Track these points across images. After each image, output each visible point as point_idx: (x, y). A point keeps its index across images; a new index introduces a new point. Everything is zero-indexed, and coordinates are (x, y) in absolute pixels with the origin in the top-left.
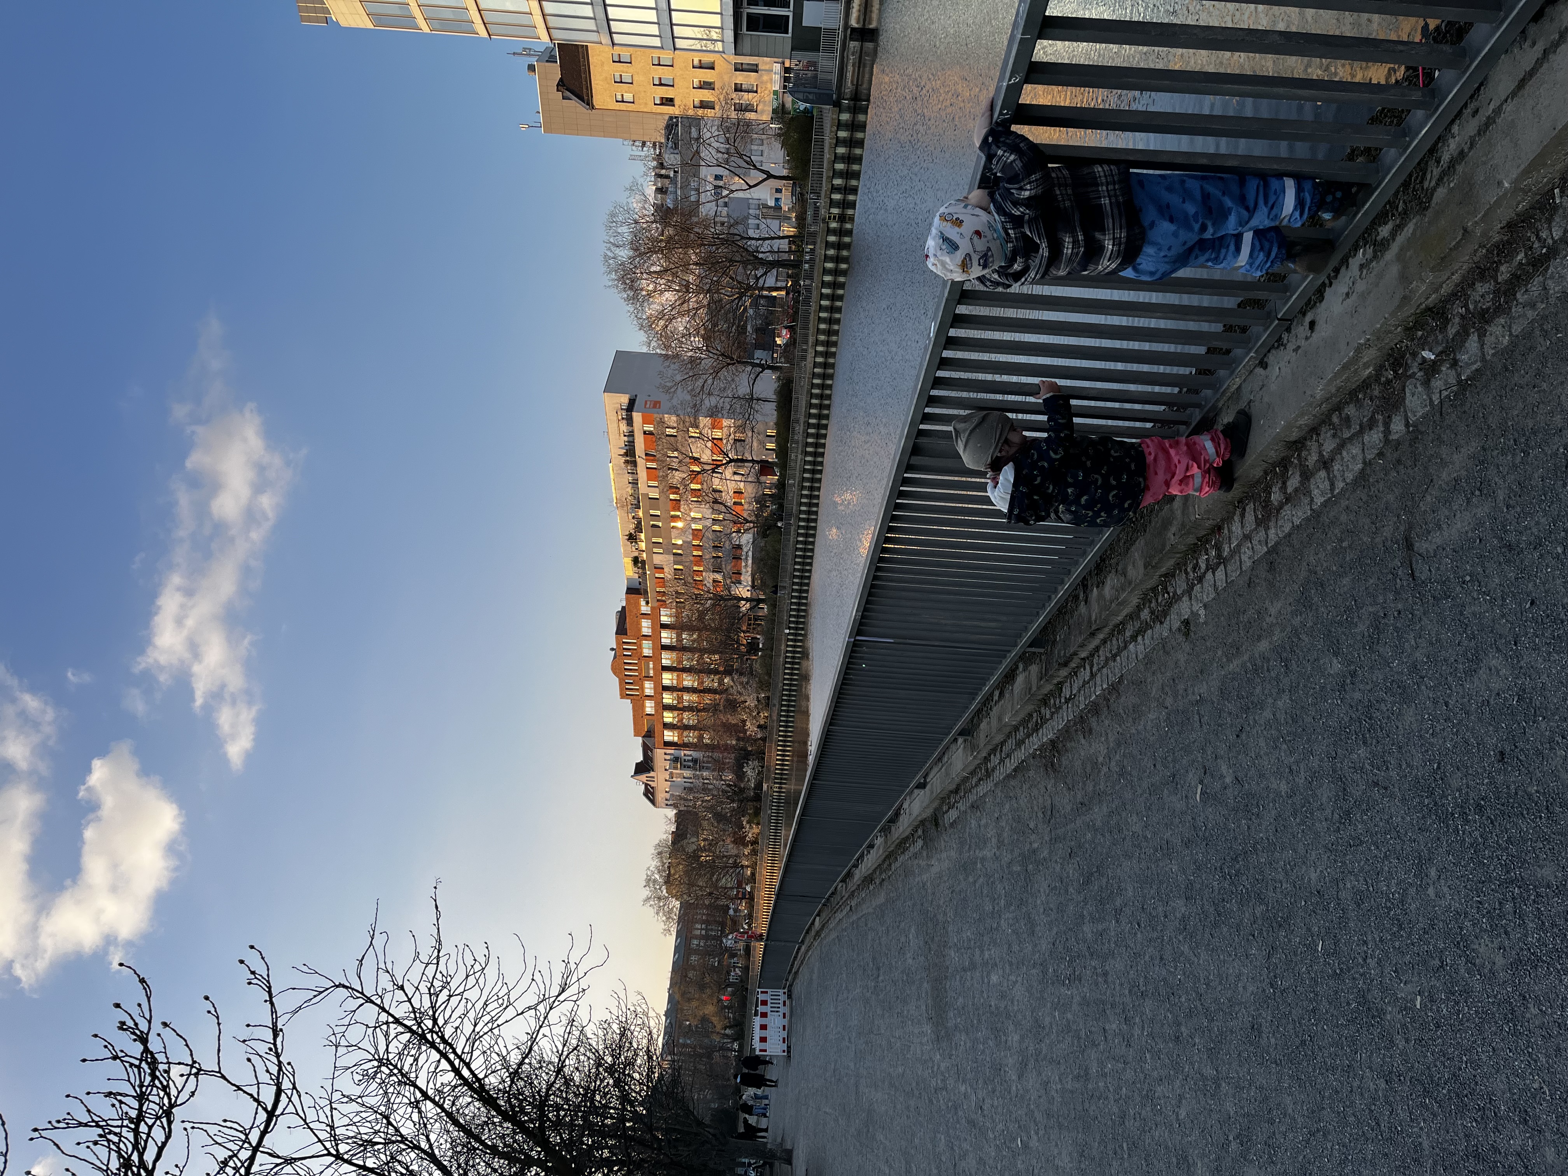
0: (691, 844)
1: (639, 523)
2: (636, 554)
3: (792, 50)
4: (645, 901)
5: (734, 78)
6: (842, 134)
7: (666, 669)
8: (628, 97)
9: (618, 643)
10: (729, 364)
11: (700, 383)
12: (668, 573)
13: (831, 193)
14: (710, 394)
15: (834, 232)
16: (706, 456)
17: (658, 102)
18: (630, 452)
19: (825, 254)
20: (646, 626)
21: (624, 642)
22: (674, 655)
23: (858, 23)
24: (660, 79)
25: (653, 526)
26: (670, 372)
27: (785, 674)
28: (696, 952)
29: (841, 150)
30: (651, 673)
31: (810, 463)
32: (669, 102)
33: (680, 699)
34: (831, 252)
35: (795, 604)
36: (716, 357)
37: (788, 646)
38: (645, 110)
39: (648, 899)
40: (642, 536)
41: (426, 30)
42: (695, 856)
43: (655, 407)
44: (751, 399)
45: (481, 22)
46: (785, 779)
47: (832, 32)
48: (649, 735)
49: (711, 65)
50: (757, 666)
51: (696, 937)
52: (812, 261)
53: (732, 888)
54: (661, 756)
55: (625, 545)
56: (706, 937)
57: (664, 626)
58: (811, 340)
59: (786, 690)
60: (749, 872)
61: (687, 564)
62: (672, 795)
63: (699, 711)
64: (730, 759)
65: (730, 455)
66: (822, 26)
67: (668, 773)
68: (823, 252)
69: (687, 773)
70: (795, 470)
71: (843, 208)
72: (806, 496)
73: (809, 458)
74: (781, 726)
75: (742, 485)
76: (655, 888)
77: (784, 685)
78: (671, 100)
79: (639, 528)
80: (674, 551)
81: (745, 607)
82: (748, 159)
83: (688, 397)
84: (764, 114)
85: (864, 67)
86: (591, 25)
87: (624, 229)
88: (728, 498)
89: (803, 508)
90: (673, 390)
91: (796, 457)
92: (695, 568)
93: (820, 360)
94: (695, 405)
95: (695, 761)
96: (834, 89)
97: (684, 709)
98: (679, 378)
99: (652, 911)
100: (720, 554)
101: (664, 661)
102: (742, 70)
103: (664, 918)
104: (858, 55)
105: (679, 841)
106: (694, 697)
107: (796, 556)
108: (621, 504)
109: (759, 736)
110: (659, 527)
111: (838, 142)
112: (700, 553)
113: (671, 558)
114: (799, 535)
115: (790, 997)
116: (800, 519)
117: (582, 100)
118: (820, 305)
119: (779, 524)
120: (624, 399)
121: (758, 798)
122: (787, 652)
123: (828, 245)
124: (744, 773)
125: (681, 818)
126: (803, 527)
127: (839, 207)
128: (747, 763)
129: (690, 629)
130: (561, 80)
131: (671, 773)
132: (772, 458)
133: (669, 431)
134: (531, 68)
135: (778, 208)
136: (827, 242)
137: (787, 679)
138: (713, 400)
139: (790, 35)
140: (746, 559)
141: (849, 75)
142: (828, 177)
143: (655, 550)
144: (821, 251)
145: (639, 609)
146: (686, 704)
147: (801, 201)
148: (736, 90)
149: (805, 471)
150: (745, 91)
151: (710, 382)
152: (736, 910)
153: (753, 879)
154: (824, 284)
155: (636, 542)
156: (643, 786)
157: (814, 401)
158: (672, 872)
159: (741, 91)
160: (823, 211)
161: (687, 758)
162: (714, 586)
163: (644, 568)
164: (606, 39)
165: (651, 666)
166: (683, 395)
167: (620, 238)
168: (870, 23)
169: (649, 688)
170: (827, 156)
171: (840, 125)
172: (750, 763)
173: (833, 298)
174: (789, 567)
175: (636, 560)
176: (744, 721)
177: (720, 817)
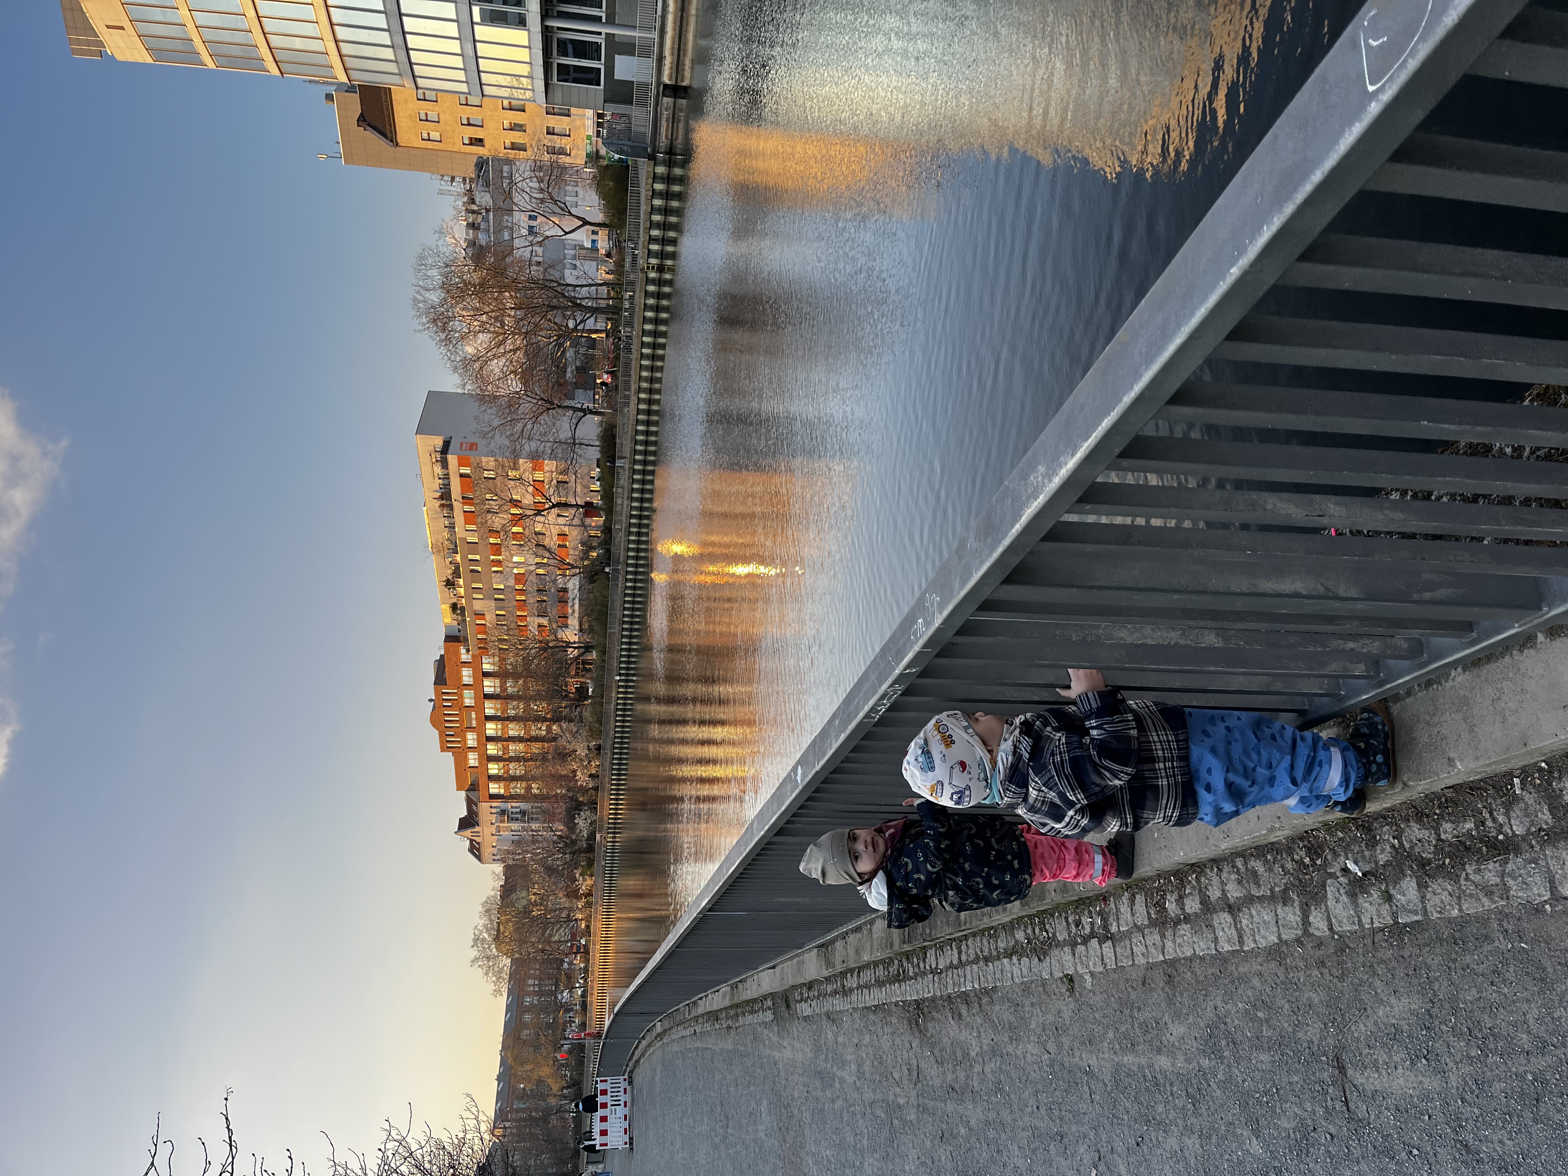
0: (522, 898)
1: (457, 568)
2: (455, 600)
3: (605, 102)
4: (473, 961)
5: (545, 121)
6: (658, 187)
7: (489, 718)
8: (435, 135)
9: (436, 694)
10: (548, 409)
11: (519, 426)
12: (490, 619)
13: (649, 243)
14: (529, 439)
15: (653, 282)
16: (528, 500)
17: (467, 142)
18: (445, 495)
19: (645, 304)
20: (467, 675)
21: (443, 693)
22: (498, 704)
23: (670, 79)
24: (468, 119)
25: (472, 571)
26: (487, 418)
27: (617, 721)
28: (529, 1010)
29: (657, 202)
30: (474, 723)
31: (636, 508)
32: (479, 142)
33: (506, 749)
34: (651, 301)
35: (625, 650)
36: (535, 401)
37: (618, 693)
38: (453, 150)
39: (476, 959)
40: (461, 581)
41: (211, 65)
42: (527, 912)
43: (471, 449)
44: (574, 443)
45: (272, 59)
46: (619, 828)
47: (645, 86)
48: (473, 788)
49: (521, 108)
50: (587, 714)
51: (529, 994)
52: (632, 310)
53: (567, 942)
54: (485, 809)
55: (442, 592)
56: (540, 994)
57: (486, 675)
58: (634, 387)
59: (618, 737)
60: (583, 926)
61: (510, 609)
62: (500, 850)
63: (526, 760)
64: (561, 808)
65: (553, 500)
66: (634, 80)
67: (495, 826)
68: (643, 301)
69: (515, 826)
70: (622, 516)
71: (662, 258)
72: (634, 542)
73: (635, 504)
74: (613, 775)
75: (566, 529)
76: (484, 948)
77: (616, 732)
78: (481, 140)
79: (457, 573)
80: (496, 596)
81: (572, 653)
82: (563, 206)
83: (507, 442)
84: (578, 158)
85: (679, 122)
86: (392, 68)
87: (434, 272)
88: (552, 541)
89: (631, 554)
90: (490, 435)
91: (622, 502)
92: (519, 613)
93: (642, 407)
94: (515, 450)
95: (523, 813)
96: (649, 142)
97: (511, 759)
98: (496, 423)
99: (480, 972)
100: (545, 598)
101: (487, 711)
102: (554, 114)
103: (494, 979)
104: (671, 111)
105: (508, 896)
106: (521, 747)
107: (625, 602)
108: (437, 549)
109: (590, 786)
110: (478, 572)
111: (654, 194)
112: (523, 598)
113: (493, 603)
114: (627, 580)
115: (631, 1083)
116: (628, 565)
117: (385, 136)
118: (642, 354)
119: (607, 570)
120: (438, 442)
121: (590, 849)
122: (618, 698)
123: (647, 294)
124: (575, 824)
125: (510, 872)
126: (631, 573)
127: (657, 258)
128: (579, 814)
129: (516, 676)
130: (362, 114)
131: (498, 827)
132: (597, 500)
133: (486, 474)
134: (329, 97)
135: (594, 249)
136: (646, 291)
137: (619, 726)
138: (533, 445)
139: (602, 87)
140: (573, 605)
141: (663, 130)
142: (645, 228)
143: (475, 596)
144: (640, 300)
145: (460, 658)
146: (512, 754)
147: (618, 245)
148: (548, 133)
149: (631, 516)
150: (557, 135)
151: (529, 427)
152: (570, 963)
153: (588, 931)
154: (644, 333)
155: (454, 589)
156: (468, 842)
157: (639, 448)
158: (502, 928)
159: (553, 134)
160: (641, 262)
161: (514, 810)
162: (539, 632)
163: (463, 614)
164: (409, 84)
165: (474, 716)
166: (501, 440)
167: (429, 282)
168: (683, 81)
169: (471, 739)
170: (644, 208)
171: (655, 178)
172: (582, 813)
173: (654, 346)
174: (618, 614)
175: (454, 607)
176: (574, 772)
177: (550, 870)
